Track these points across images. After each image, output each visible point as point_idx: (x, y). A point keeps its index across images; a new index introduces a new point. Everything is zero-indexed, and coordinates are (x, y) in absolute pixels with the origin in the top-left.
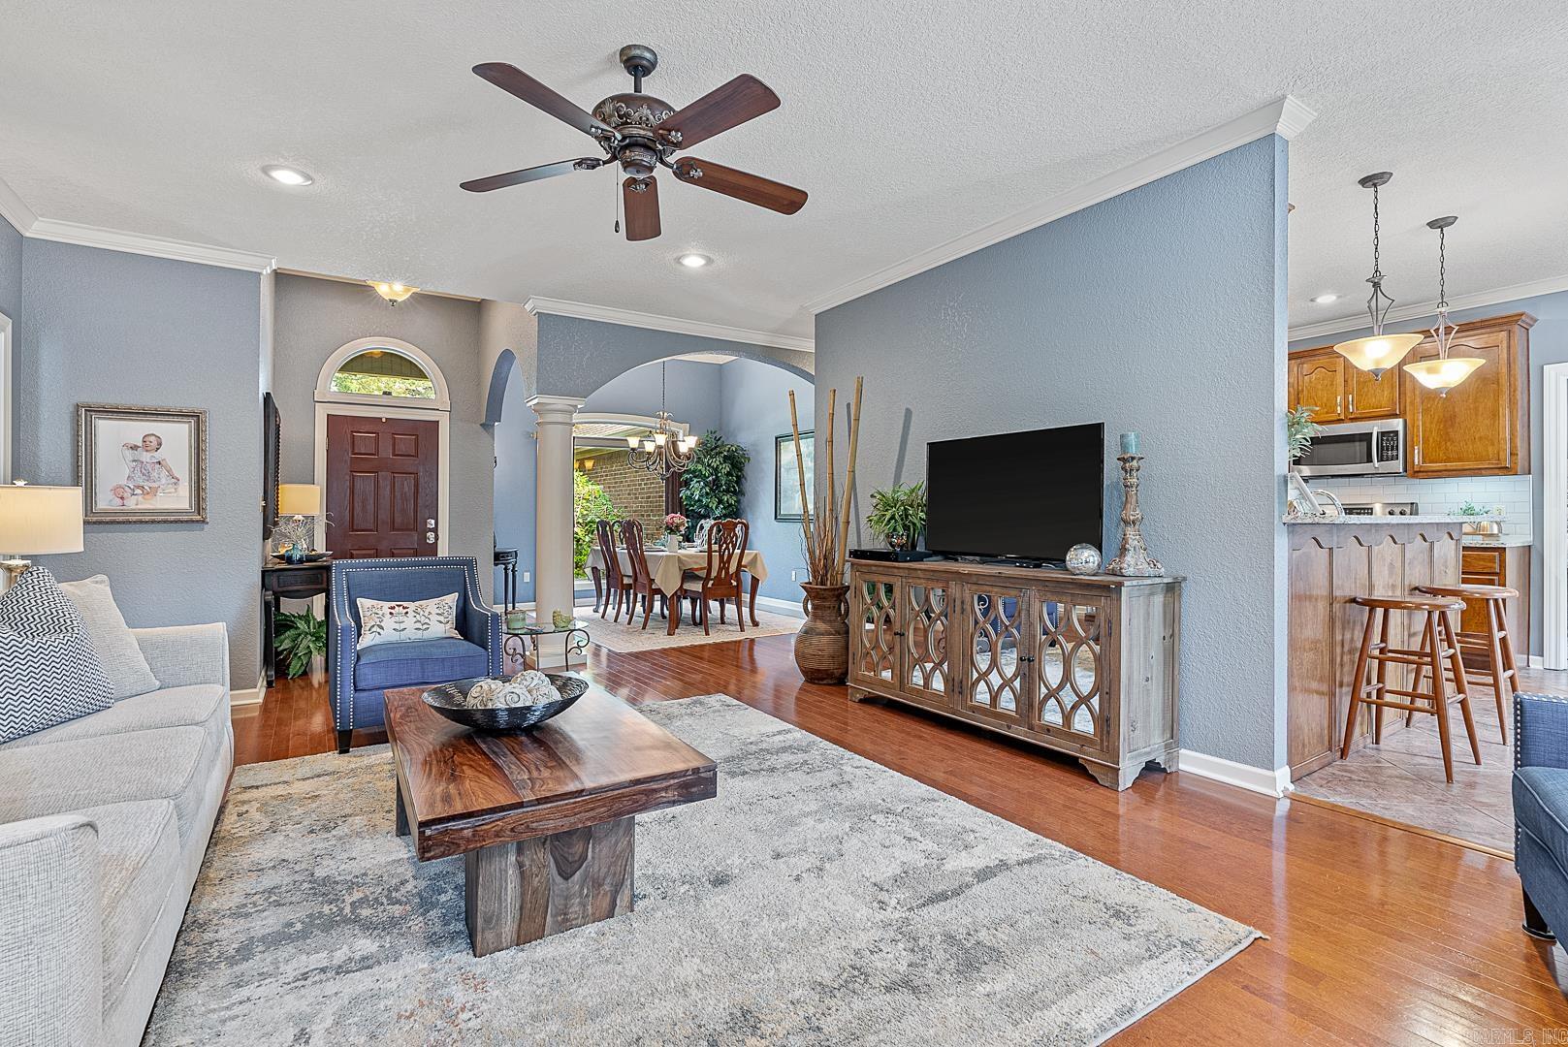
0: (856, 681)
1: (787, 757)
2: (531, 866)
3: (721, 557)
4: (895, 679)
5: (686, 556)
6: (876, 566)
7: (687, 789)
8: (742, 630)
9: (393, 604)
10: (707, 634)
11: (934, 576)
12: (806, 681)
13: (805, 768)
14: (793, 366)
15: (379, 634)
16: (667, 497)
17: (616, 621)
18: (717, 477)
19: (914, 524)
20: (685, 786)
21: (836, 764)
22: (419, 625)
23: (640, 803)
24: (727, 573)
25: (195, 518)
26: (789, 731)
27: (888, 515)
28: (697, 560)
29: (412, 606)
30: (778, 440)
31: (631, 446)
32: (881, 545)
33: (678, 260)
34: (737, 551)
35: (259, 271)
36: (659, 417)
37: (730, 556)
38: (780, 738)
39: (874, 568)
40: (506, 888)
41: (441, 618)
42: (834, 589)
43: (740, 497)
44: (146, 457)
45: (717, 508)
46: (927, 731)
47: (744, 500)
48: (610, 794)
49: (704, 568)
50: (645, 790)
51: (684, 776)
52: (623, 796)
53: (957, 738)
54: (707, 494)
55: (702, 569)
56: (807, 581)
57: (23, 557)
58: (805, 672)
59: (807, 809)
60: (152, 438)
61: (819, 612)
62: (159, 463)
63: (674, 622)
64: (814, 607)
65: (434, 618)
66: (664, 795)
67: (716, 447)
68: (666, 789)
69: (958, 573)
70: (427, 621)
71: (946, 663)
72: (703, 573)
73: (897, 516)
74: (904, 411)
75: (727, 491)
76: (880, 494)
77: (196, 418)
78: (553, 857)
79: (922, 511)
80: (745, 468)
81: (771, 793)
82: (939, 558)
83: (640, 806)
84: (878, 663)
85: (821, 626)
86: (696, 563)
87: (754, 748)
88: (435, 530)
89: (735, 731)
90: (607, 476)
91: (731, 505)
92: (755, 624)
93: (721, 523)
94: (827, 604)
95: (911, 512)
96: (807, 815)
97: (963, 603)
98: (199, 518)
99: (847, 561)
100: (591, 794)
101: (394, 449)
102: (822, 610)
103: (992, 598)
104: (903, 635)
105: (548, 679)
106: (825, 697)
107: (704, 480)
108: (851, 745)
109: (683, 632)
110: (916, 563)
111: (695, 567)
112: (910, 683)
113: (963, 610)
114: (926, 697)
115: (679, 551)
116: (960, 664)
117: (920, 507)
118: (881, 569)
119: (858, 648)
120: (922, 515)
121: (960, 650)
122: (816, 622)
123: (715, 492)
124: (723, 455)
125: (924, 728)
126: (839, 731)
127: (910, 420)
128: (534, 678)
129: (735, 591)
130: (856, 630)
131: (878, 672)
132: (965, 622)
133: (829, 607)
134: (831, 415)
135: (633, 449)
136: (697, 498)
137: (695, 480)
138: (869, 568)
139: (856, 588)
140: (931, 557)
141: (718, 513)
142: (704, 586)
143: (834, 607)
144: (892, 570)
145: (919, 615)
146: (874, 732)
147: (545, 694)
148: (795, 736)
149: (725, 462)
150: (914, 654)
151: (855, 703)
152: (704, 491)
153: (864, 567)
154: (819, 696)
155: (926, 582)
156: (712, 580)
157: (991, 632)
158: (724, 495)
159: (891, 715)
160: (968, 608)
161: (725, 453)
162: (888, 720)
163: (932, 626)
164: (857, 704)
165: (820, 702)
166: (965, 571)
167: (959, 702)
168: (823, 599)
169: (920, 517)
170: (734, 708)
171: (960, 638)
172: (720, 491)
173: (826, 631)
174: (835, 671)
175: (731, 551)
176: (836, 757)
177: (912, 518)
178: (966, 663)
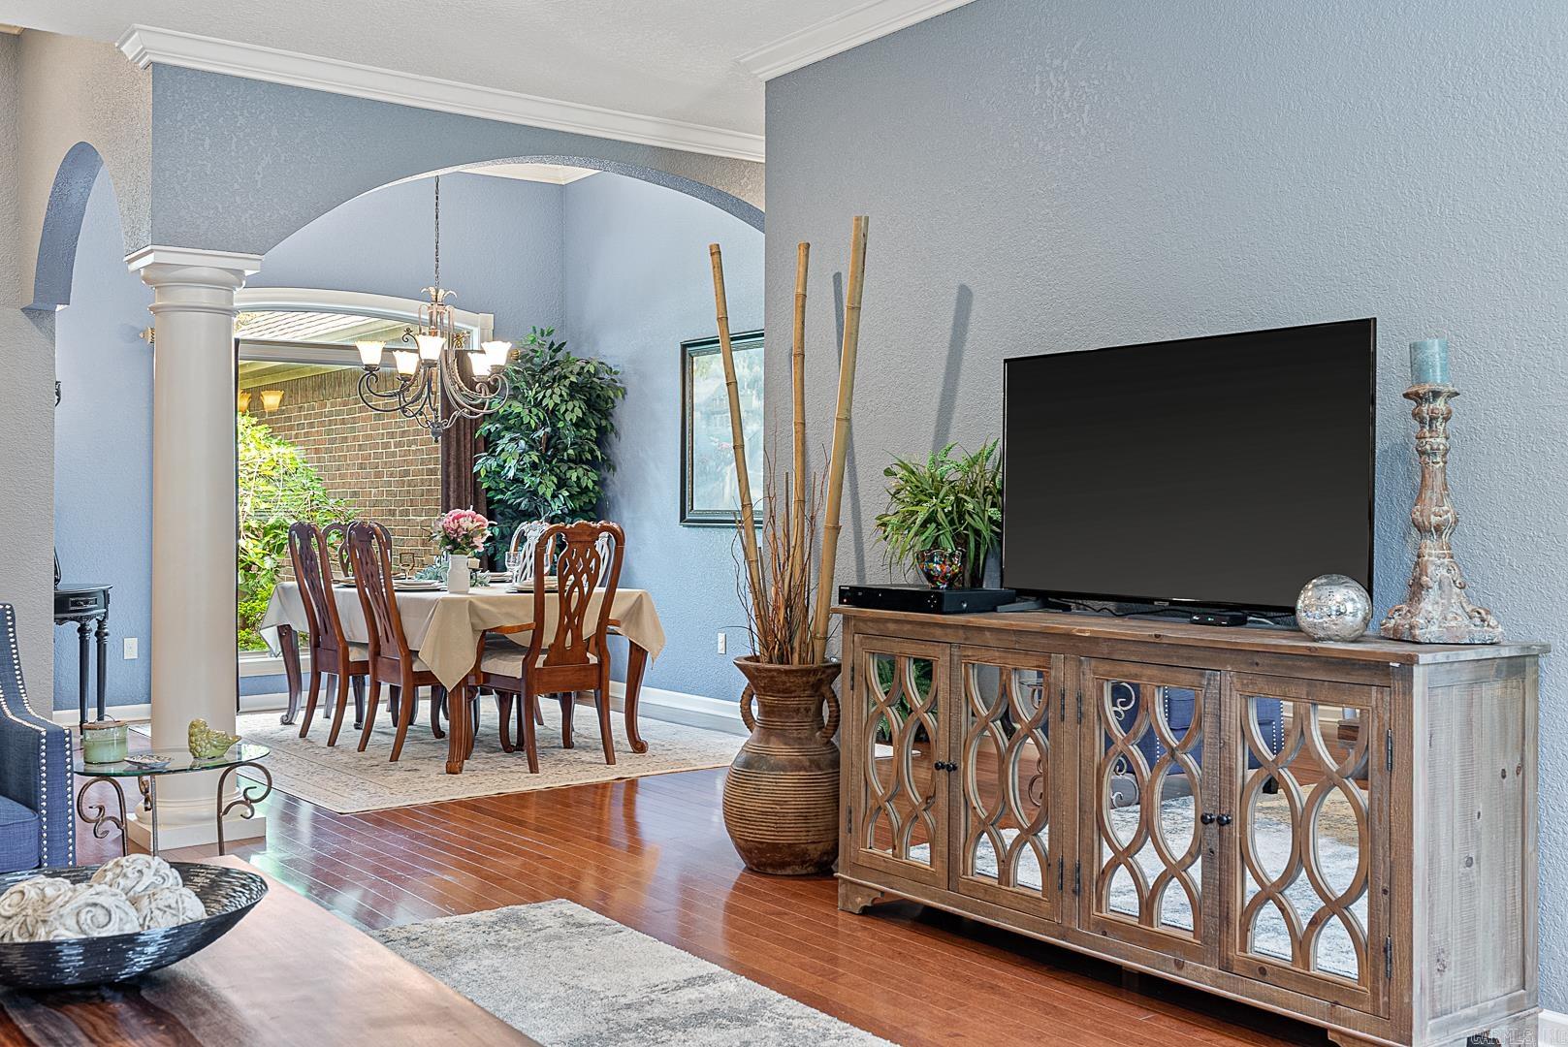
0: (855, 867)
3: (565, 602)
4: (937, 863)
5: (488, 600)
6: (896, 622)
8: (610, 760)
10: (533, 769)
11: (1019, 643)
12: (749, 869)
14: (719, 192)
16: (445, 473)
17: (332, 743)
18: (555, 429)
19: (977, 532)
24: (577, 636)
26: (710, 979)
27: (922, 514)
28: (512, 610)
30: (686, 352)
31: (365, 363)
32: (906, 577)
34: (600, 590)
36: (427, 298)
37: (584, 601)
38: (692, 993)
39: (892, 626)
42: (807, 672)
43: (604, 473)
45: (554, 496)
47: (615, 480)
49: (527, 627)
53: (1068, 988)
54: (534, 466)
55: (521, 629)
56: (750, 653)
58: (744, 850)
61: (776, 721)
63: (461, 745)
64: (766, 710)
67: (554, 365)
69: (1068, 636)
71: (1046, 830)
72: (524, 639)
73: (941, 516)
74: (955, 291)
75: (578, 461)
76: (905, 467)
79: (994, 505)
82: (1030, 604)
84: (901, 830)
85: (780, 751)
86: (508, 615)
87: (634, 1016)
89: (593, 981)
90: (311, 425)
91: (585, 490)
92: (639, 747)
93: (563, 529)
94: (792, 703)
95: (970, 507)
97: (1080, 699)
99: (836, 611)
102: (780, 715)
103: (1141, 689)
104: (955, 768)
105: (176, 873)
106: (788, 905)
107: (528, 436)
108: (843, 1008)
109: (481, 766)
110: (982, 615)
111: (508, 624)
112: (970, 872)
113: (1081, 717)
114: (1004, 902)
115: (472, 590)
116: (1075, 830)
117: (990, 497)
118: (907, 627)
119: (860, 797)
120: (994, 513)
121: (1075, 800)
122: (767, 742)
123: (550, 463)
124: (567, 382)
125: (1000, 970)
126: (820, 978)
127: (968, 311)
128: (145, 870)
129: (595, 677)
130: (855, 759)
131: (901, 850)
132: (1084, 741)
133: (797, 711)
134: (800, 299)
135: (370, 368)
136: (511, 475)
137: (508, 436)
138: (882, 626)
139: (853, 669)
140: (1014, 602)
141: (557, 507)
142: (527, 666)
143: (807, 710)
144: (932, 630)
145: (987, 725)
146: (893, 978)
147: (169, 907)
148: (724, 988)
149: (572, 397)
150: (978, 810)
151: (852, 916)
152: (527, 459)
153: (871, 624)
154: (777, 902)
155: (1003, 654)
156: (544, 651)
157: (1140, 762)
158: (570, 468)
159: (930, 940)
160: (1092, 711)
161: (573, 379)
162: (925, 951)
163: (1015, 750)
164: (856, 917)
165: (779, 914)
166: (1084, 631)
167: (1074, 911)
168: (785, 692)
169: (990, 518)
170: (591, 930)
171: (1075, 775)
172: (561, 461)
173: (791, 761)
174: (811, 847)
175: (586, 589)
176: (810, 1034)
177: (973, 518)
178: (1087, 832)
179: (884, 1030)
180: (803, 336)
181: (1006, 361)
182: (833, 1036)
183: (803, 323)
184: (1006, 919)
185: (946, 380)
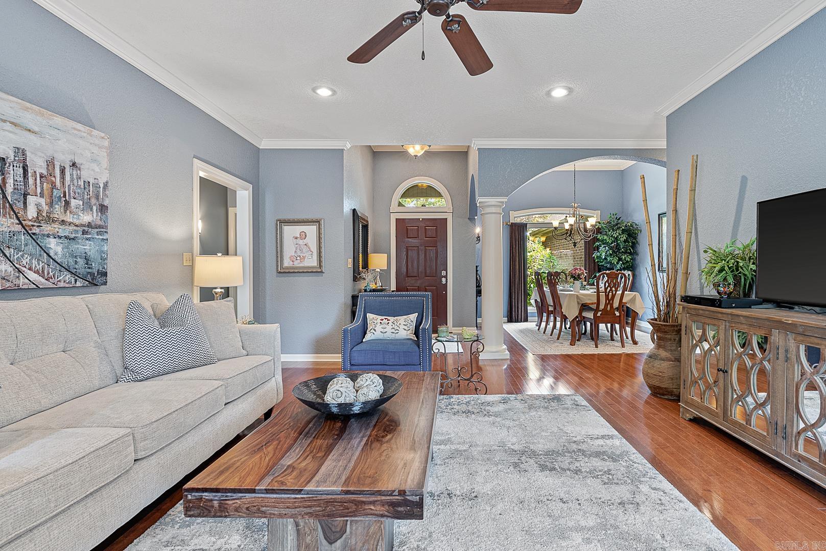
0: (686, 403)
1: (596, 463)
2: (304, 527)
3: (607, 296)
4: (719, 409)
5: (583, 295)
6: (703, 310)
7: (393, 507)
8: (623, 346)
9: (383, 317)
10: (597, 347)
11: (757, 323)
12: (652, 394)
13: (605, 478)
15: (374, 334)
16: (585, 257)
18: (618, 243)
19: (745, 275)
20: (393, 504)
21: (635, 480)
22: (393, 331)
23: (350, 510)
24: (612, 307)
25: (318, 271)
26: (611, 437)
27: (718, 267)
28: (590, 298)
29: (392, 319)
30: (660, 216)
31: (554, 226)
32: (710, 292)
33: (548, 94)
34: (619, 292)
35: (342, 148)
36: (572, 207)
37: (613, 296)
38: (601, 442)
39: (701, 312)
40: (287, 539)
41: (406, 328)
42: (674, 326)
43: (635, 256)
44: (301, 242)
45: (617, 263)
46: (748, 466)
47: (638, 258)
48: (324, 497)
49: (595, 303)
50: (354, 500)
51: (391, 495)
52: (335, 501)
53: (779, 480)
54: (611, 255)
55: (592, 304)
56: (653, 318)
57: (221, 288)
58: (650, 387)
59: (583, 523)
60: (303, 233)
61: (662, 343)
62: (306, 245)
63: (575, 339)
64: (659, 338)
65: (402, 327)
66: (373, 508)
67: (618, 224)
68: (373, 503)
69: (780, 322)
70: (398, 328)
71: (769, 406)
72: (594, 307)
73: (726, 268)
74: (740, 179)
75: (625, 253)
76: (711, 249)
77: (318, 222)
78: (320, 524)
79: (753, 264)
80: (639, 237)
81: (562, 495)
82: (770, 306)
83: (350, 512)
84: (705, 392)
85: (663, 353)
86: (590, 299)
87: (574, 447)
88: (446, 277)
91: (627, 262)
93: (605, 273)
94: (668, 336)
95: (741, 264)
96: (580, 529)
97: (787, 351)
98: (320, 270)
99: (679, 304)
100: (308, 494)
101: (426, 235)
102: (663, 341)
103: (821, 351)
104: (726, 372)
105: (381, 381)
106: (660, 411)
107: (609, 245)
108: (661, 463)
109: (582, 344)
110: (739, 309)
111: (589, 302)
112: (733, 416)
113: (787, 359)
114: (749, 433)
115: (581, 291)
116: (784, 410)
117: (752, 260)
118: (707, 312)
119: (688, 376)
120: (754, 267)
121: (784, 397)
122: (658, 349)
123: (616, 253)
124: (621, 229)
125: (745, 461)
126: (657, 446)
127: (745, 187)
128: (368, 380)
129: (618, 320)
130: (687, 361)
131: (704, 399)
132: (789, 370)
133: (670, 339)
134: (675, 190)
135: (556, 228)
136: (603, 257)
137: (603, 246)
138: (697, 312)
139: (686, 327)
140: (762, 304)
141: (618, 267)
142: (595, 315)
143: (675, 340)
144: (717, 314)
145: (741, 356)
146: (690, 453)
147: (364, 394)
148: (614, 443)
149: (623, 233)
150: (737, 391)
151: (684, 421)
152: (608, 252)
153: (693, 310)
154: (656, 409)
155: (748, 327)
156: (600, 311)
157: (821, 386)
158: (622, 255)
159: (715, 439)
160: (794, 358)
161: (623, 228)
162: (710, 444)
163: (754, 369)
164: (686, 421)
165: (654, 414)
166: (788, 320)
167: (783, 446)
168: (665, 332)
169: (751, 269)
170: (580, 408)
171: (784, 385)
172: (620, 253)
173: (667, 358)
174: (674, 390)
175: (614, 292)
176: (639, 473)
177: (743, 270)
178: (790, 412)
179: (675, 478)
180: (676, 204)
181: (758, 203)
182: (648, 476)
183: (676, 199)
184: (750, 440)
185: (736, 215)
